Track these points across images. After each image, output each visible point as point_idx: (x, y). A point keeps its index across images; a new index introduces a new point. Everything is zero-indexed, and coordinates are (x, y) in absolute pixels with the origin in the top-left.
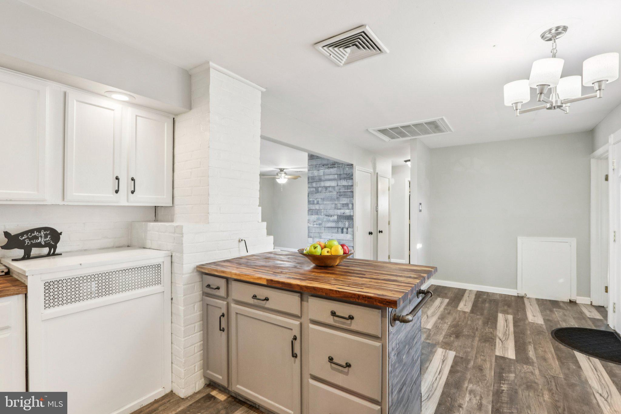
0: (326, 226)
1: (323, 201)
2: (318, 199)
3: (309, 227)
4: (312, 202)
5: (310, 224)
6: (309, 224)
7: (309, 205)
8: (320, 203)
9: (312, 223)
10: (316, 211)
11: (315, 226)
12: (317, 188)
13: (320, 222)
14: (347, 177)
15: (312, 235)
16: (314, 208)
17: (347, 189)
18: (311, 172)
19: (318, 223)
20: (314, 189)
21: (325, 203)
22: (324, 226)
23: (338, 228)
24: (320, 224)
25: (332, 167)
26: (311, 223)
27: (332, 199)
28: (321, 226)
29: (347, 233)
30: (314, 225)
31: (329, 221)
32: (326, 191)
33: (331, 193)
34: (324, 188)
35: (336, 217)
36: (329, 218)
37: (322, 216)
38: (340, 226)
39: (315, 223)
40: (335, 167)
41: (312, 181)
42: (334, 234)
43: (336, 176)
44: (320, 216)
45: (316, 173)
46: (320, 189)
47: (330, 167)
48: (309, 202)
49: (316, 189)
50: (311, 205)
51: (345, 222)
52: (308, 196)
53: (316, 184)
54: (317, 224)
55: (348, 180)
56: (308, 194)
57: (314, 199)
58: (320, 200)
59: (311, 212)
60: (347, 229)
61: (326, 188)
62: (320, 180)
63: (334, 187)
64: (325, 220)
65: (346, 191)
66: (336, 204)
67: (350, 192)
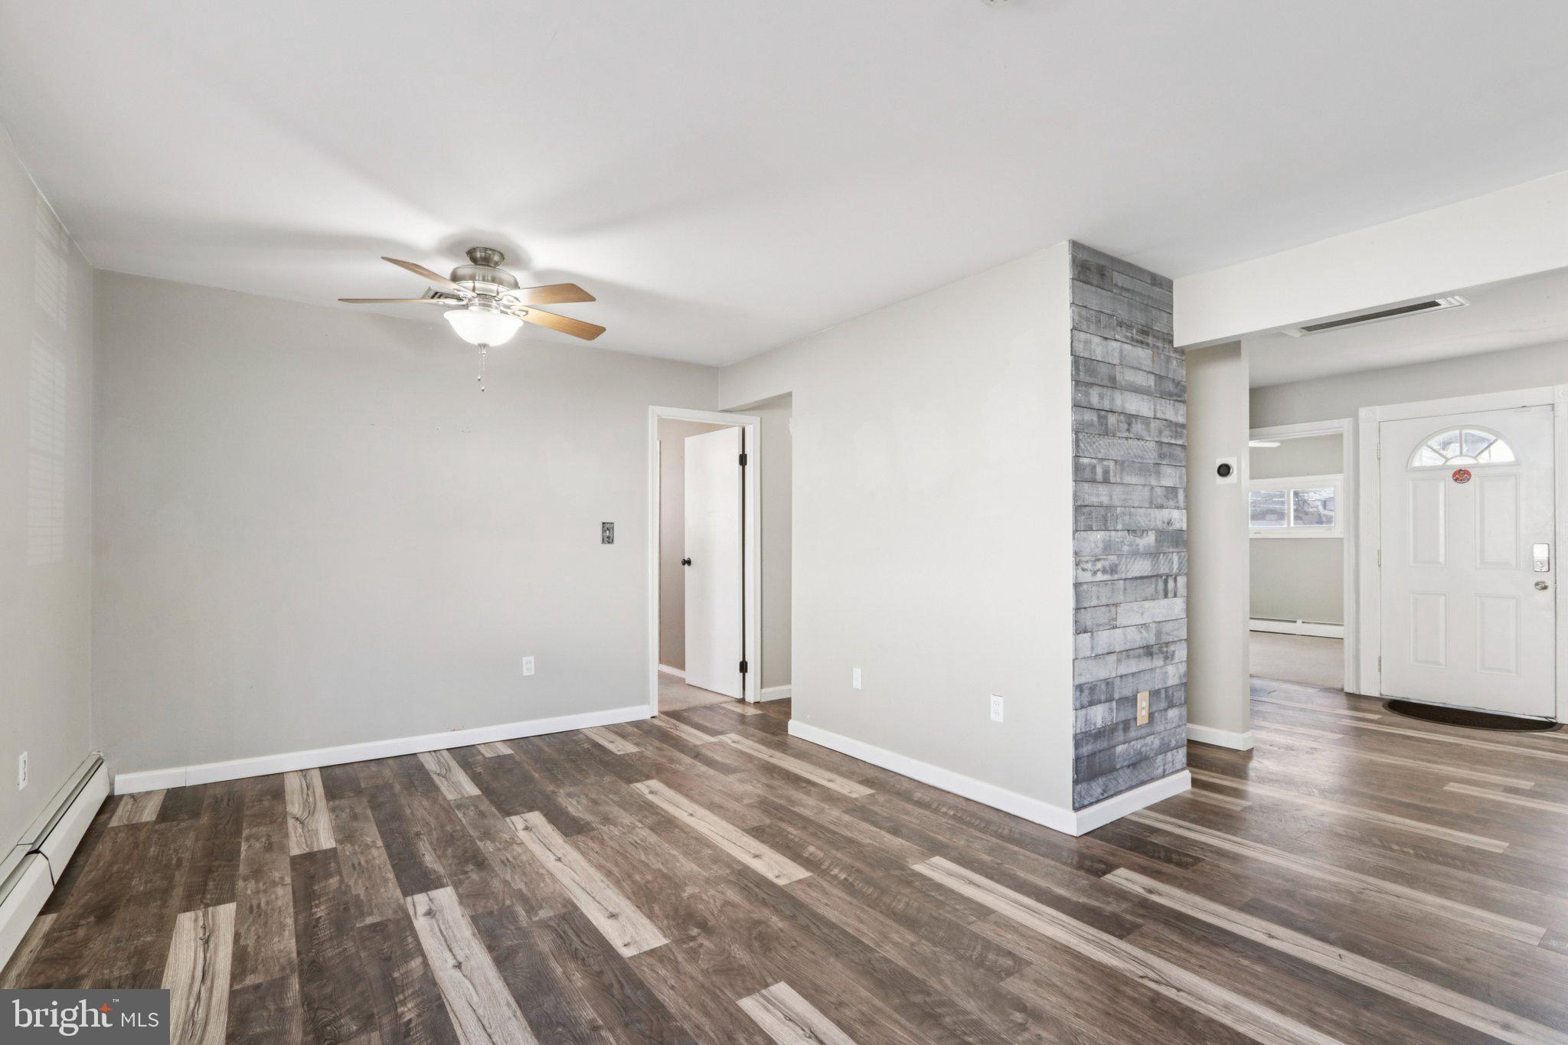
0: (1130, 575)
1: (1122, 470)
2: (1105, 463)
3: (1077, 585)
4: (1087, 474)
5: (1083, 570)
6: (1080, 572)
7: (1081, 484)
8: (1112, 480)
9: (1089, 566)
10: (1102, 511)
11: (1100, 577)
12: (1102, 413)
13: (1113, 558)
14: (1175, 391)
15: (1088, 618)
16: (1094, 500)
17: (1176, 438)
18: (1082, 335)
19: (1107, 563)
20: (1095, 419)
21: (1128, 479)
22: (1123, 576)
23: (1159, 576)
24: (1113, 570)
25: (1142, 342)
26: (1085, 566)
27: (1143, 470)
28: (1116, 577)
29: (1175, 596)
30: (1095, 573)
31: (1135, 554)
32: (1128, 430)
33: (1141, 443)
34: (1122, 417)
35: (1150, 539)
36: (1138, 540)
37: (1120, 533)
38: (1161, 571)
39: (1099, 565)
40: (1148, 344)
41: (1089, 379)
42: (1147, 604)
43: (1151, 381)
44: (1113, 533)
45: (1098, 349)
46: (1112, 419)
47: (1137, 341)
48: (1077, 468)
49: (1099, 417)
50: (1086, 486)
51: (1173, 553)
52: (1077, 443)
53: (1101, 397)
54: (1104, 571)
55: (1177, 404)
56: (1076, 432)
57: (1094, 461)
58: (1112, 464)
59: (1085, 516)
60: (1175, 580)
61: (1130, 418)
62: (1113, 384)
63: (1146, 421)
64: (1126, 548)
65: (1173, 441)
66: (1152, 488)
67: (1179, 449)
